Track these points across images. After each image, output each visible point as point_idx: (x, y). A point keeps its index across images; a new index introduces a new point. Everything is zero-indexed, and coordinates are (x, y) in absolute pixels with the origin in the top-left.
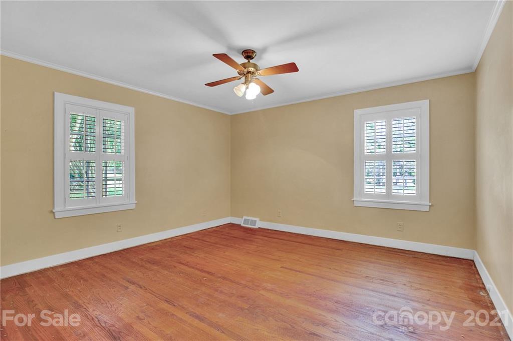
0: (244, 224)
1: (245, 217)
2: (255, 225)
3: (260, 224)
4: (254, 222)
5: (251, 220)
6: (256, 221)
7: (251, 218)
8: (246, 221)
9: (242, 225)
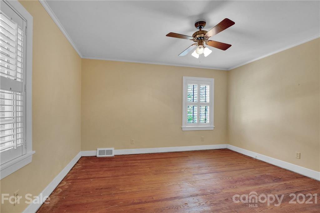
0: (99, 155)
1: (99, 149)
2: (112, 154)
3: (116, 152)
4: (111, 152)
5: (107, 150)
6: (112, 150)
7: (106, 149)
8: (101, 152)
9: (98, 156)
